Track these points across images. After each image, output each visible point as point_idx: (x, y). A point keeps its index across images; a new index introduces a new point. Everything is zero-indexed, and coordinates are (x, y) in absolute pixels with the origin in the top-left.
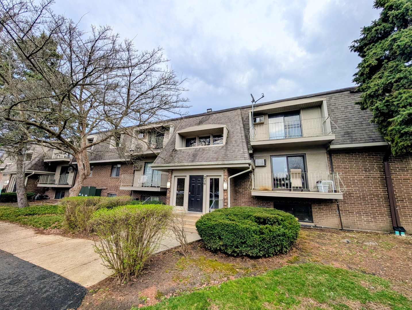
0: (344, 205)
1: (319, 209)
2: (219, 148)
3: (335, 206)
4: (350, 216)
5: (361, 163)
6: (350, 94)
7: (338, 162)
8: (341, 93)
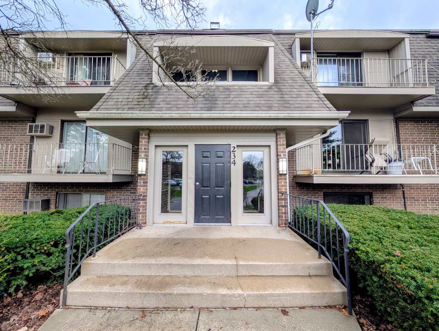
0: (409, 191)
1: (381, 198)
2: (263, 87)
3: (399, 193)
4: (416, 205)
5: (430, 136)
6: (426, 39)
7: (406, 134)
8: (415, 36)
